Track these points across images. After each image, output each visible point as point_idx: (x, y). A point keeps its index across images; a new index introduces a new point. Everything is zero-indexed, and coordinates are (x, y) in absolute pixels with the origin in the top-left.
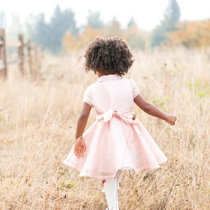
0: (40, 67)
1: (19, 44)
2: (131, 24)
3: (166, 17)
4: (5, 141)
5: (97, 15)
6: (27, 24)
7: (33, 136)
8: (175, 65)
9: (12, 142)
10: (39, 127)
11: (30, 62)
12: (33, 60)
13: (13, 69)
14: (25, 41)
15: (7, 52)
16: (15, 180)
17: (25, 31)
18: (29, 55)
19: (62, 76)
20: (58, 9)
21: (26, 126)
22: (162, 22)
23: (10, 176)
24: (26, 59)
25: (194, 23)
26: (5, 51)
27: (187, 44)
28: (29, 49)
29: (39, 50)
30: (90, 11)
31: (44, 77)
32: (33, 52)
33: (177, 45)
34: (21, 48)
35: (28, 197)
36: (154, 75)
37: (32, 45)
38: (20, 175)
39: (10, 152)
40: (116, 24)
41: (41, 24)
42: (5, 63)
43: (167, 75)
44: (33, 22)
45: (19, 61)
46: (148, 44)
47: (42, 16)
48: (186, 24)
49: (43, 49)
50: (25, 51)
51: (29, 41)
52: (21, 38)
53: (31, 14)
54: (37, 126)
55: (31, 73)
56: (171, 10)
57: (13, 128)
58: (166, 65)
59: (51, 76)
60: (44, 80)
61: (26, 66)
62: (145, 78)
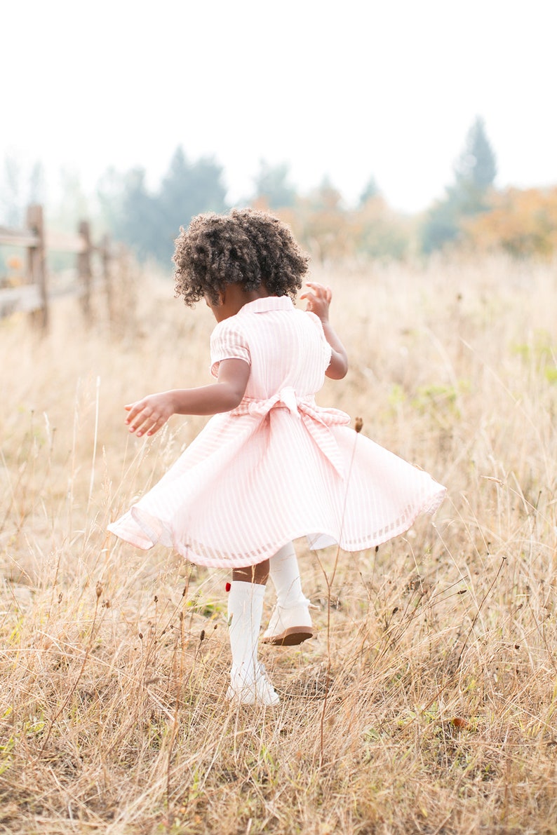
0: (132, 304)
1: (78, 245)
2: (370, 195)
3: (459, 177)
4: (43, 493)
5: (281, 174)
6: (101, 197)
7: (116, 481)
8: (484, 302)
9: (60, 496)
10: (130, 459)
11: (109, 291)
12: (117, 287)
13: (64, 309)
14: (96, 237)
15: (50, 265)
16: (68, 594)
17: (94, 211)
18: (107, 274)
19: (193, 328)
20: (179, 158)
21: (99, 453)
22: (451, 191)
23: (56, 583)
24: (98, 283)
25: (532, 193)
26: (43, 264)
27: (515, 247)
28: (106, 258)
29: (132, 260)
30: (263, 162)
31: (146, 328)
32: (115, 268)
33: (490, 250)
34: (84, 257)
35: (103, 637)
36: (429, 324)
37: (114, 247)
38: (80, 581)
39: (56, 522)
40: (329, 196)
41: (137, 196)
42: (44, 294)
43: (463, 324)
44: (116, 191)
45: (81, 289)
46: (413, 245)
47: (139, 175)
48: (512, 194)
49: (142, 260)
50: (96, 263)
51: (106, 240)
52: (84, 230)
53: (111, 171)
54: (125, 455)
55: (111, 319)
56: (474, 160)
57: (62, 461)
58: (460, 297)
59: (165, 328)
60: (142, 336)
61: (98, 301)
62: (406, 332)
